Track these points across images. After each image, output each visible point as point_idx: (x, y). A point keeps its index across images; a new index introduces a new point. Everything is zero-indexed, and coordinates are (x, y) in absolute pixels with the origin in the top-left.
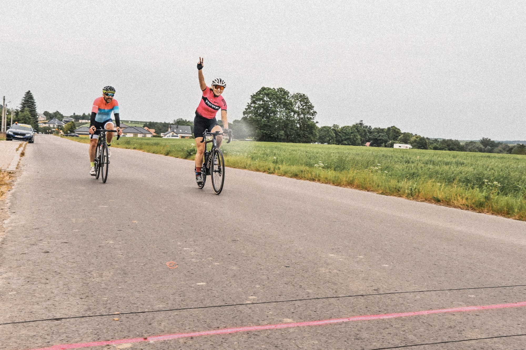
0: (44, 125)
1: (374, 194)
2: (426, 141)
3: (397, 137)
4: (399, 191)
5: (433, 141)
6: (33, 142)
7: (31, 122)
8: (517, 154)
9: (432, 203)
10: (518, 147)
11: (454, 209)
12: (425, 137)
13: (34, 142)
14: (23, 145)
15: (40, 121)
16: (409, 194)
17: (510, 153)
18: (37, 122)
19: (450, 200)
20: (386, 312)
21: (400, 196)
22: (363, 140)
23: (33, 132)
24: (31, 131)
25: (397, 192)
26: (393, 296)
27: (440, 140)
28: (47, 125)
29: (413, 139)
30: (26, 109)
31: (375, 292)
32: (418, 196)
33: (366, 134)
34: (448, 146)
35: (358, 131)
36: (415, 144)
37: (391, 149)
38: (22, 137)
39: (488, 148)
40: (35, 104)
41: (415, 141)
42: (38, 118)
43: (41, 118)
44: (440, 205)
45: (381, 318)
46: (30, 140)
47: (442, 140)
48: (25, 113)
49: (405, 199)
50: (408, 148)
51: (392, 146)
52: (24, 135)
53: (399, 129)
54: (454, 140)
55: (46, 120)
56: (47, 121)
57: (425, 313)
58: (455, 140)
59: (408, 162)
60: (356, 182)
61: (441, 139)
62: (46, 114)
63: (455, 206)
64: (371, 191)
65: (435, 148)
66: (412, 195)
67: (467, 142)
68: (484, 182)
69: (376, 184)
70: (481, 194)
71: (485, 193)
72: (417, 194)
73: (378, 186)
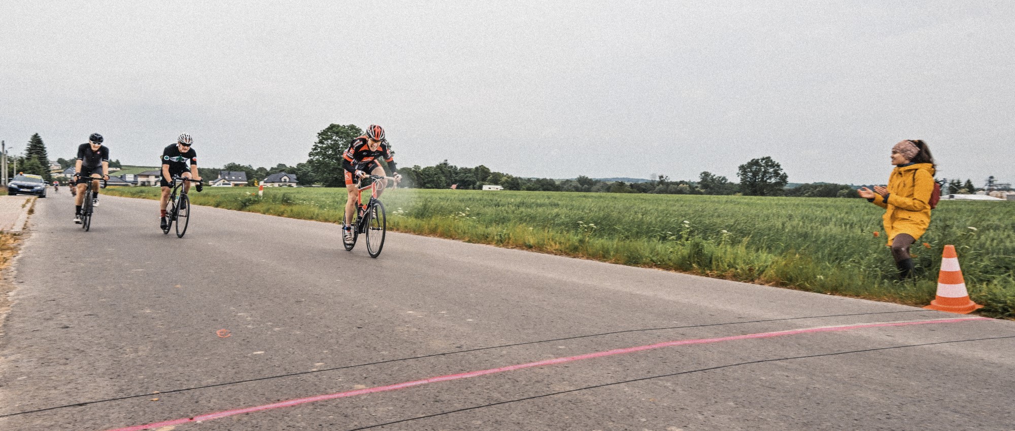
0: (59, 175)
1: (460, 242)
2: (518, 182)
3: (486, 177)
4: (487, 237)
5: (526, 181)
6: (44, 197)
7: (41, 172)
8: (615, 192)
9: (524, 250)
11: (547, 255)
12: (517, 177)
13: (47, 196)
14: (32, 201)
15: (54, 170)
16: (498, 241)
17: (608, 192)
18: (50, 171)
19: (542, 245)
20: (469, 371)
21: (489, 244)
22: (448, 183)
23: (45, 184)
24: (41, 182)
25: (485, 239)
26: (477, 353)
27: (533, 180)
28: (63, 175)
29: (503, 180)
30: (34, 155)
31: (458, 350)
32: (508, 243)
33: (451, 175)
34: (543, 186)
35: (443, 173)
36: (507, 185)
37: (479, 191)
38: (29, 190)
39: (586, 187)
40: (45, 149)
41: (507, 182)
42: (49, 167)
43: (55, 167)
44: (533, 252)
45: (464, 377)
46: (41, 194)
47: (535, 180)
48: (32, 161)
49: (495, 246)
50: (499, 190)
51: (480, 188)
52: (32, 187)
53: (488, 169)
54: (549, 179)
55: (62, 169)
56: (62, 171)
59: (497, 205)
60: (440, 230)
61: (534, 178)
62: (61, 161)
63: (548, 252)
64: (456, 239)
65: (529, 190)
66: (501, 242)
67: (562, 181)
68: (579, 224)
69: (462, 231)
70: (576, 238)
71: (580, 237)
72: (507, 241)
73: (464, 233)
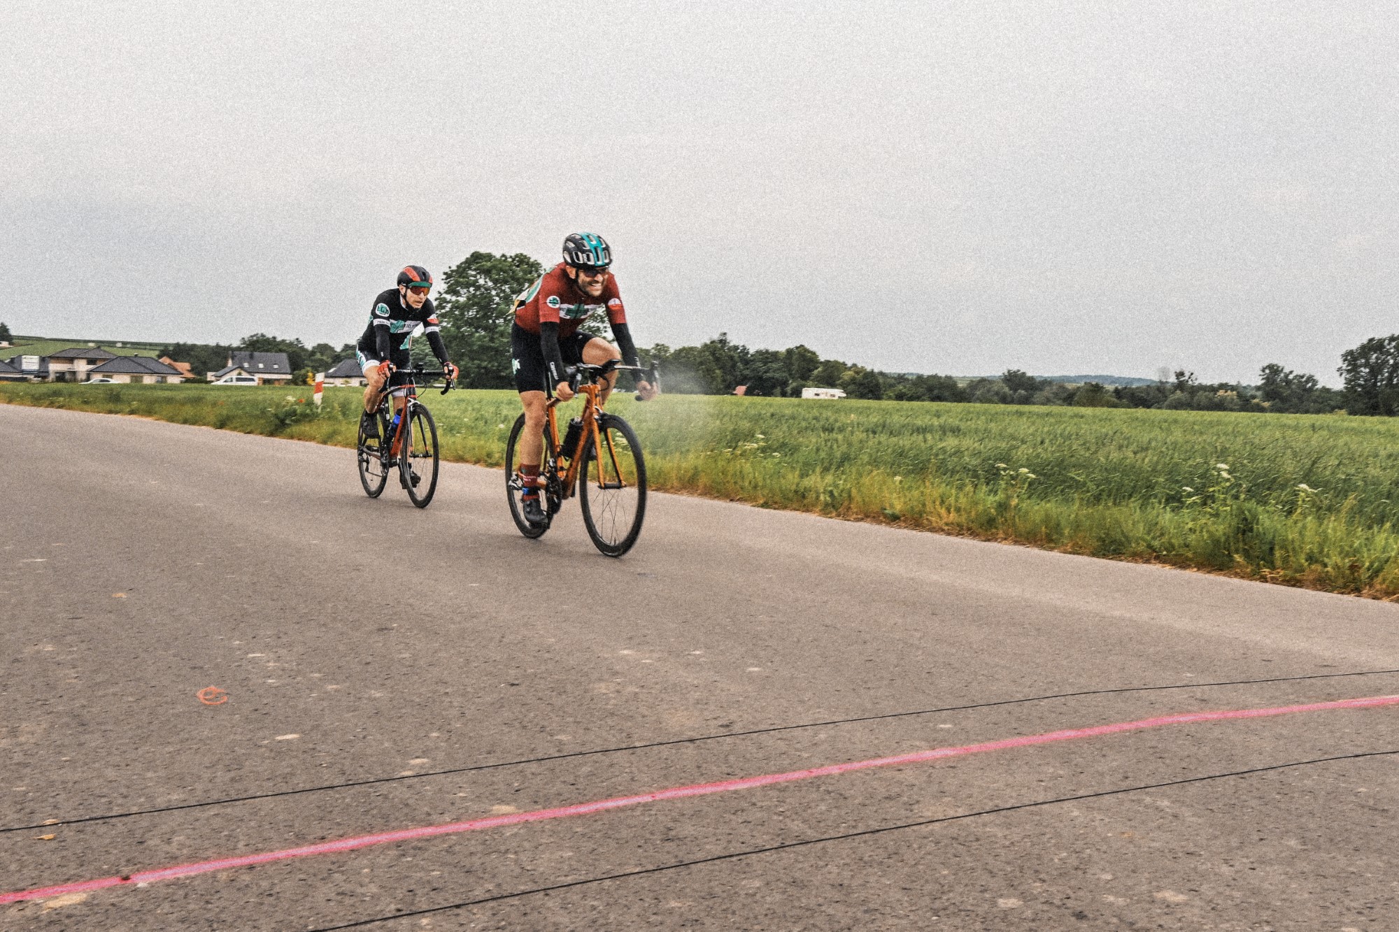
1: (747, 507)
2: (878, 381)
3: (811, 371)
4: (805, 496)
5: (895, 379)
8: (1084, 405)
9: (880, 523)
10: (1087, 391)
11: (929, 534)
12: (876, 370)
16: (826, 504)
17: (1070, 404)
19: (921, 514)
20: (742, 774)
21: (809, 510)
22: (728, 382)
25: (799, 500)
26: (764, 736)
27: (910, 377)
29: (847, 375)
31: (724, 731)
32: (848, 509)
33: (734, 366)
34: (930, 389)
35: (717, 360)
36: (851, 387)
37: (794, 400)
39: (1020, 394)
41: (853, 381)
44: (900, 527)
45: (732, 788)
47: (915, 377)
49: (820, 515)
50: (836, 398)
51: (797, 393)
53: (814, 353)
54: (943, 376)
57: (835, 770)
58: (946, 377)
59: (829, 430)
60: (702, 479)
61: (912, 374)
63: (934, 528)
64: (738, 500)
65: (900, 397)
66: (833, 506)
67: (972, 381)
68: (998, 469)
69: (750, 483)
70: (991, 498)
71: (1000, 496)
72: (846, 503)
73: (755, 487)
